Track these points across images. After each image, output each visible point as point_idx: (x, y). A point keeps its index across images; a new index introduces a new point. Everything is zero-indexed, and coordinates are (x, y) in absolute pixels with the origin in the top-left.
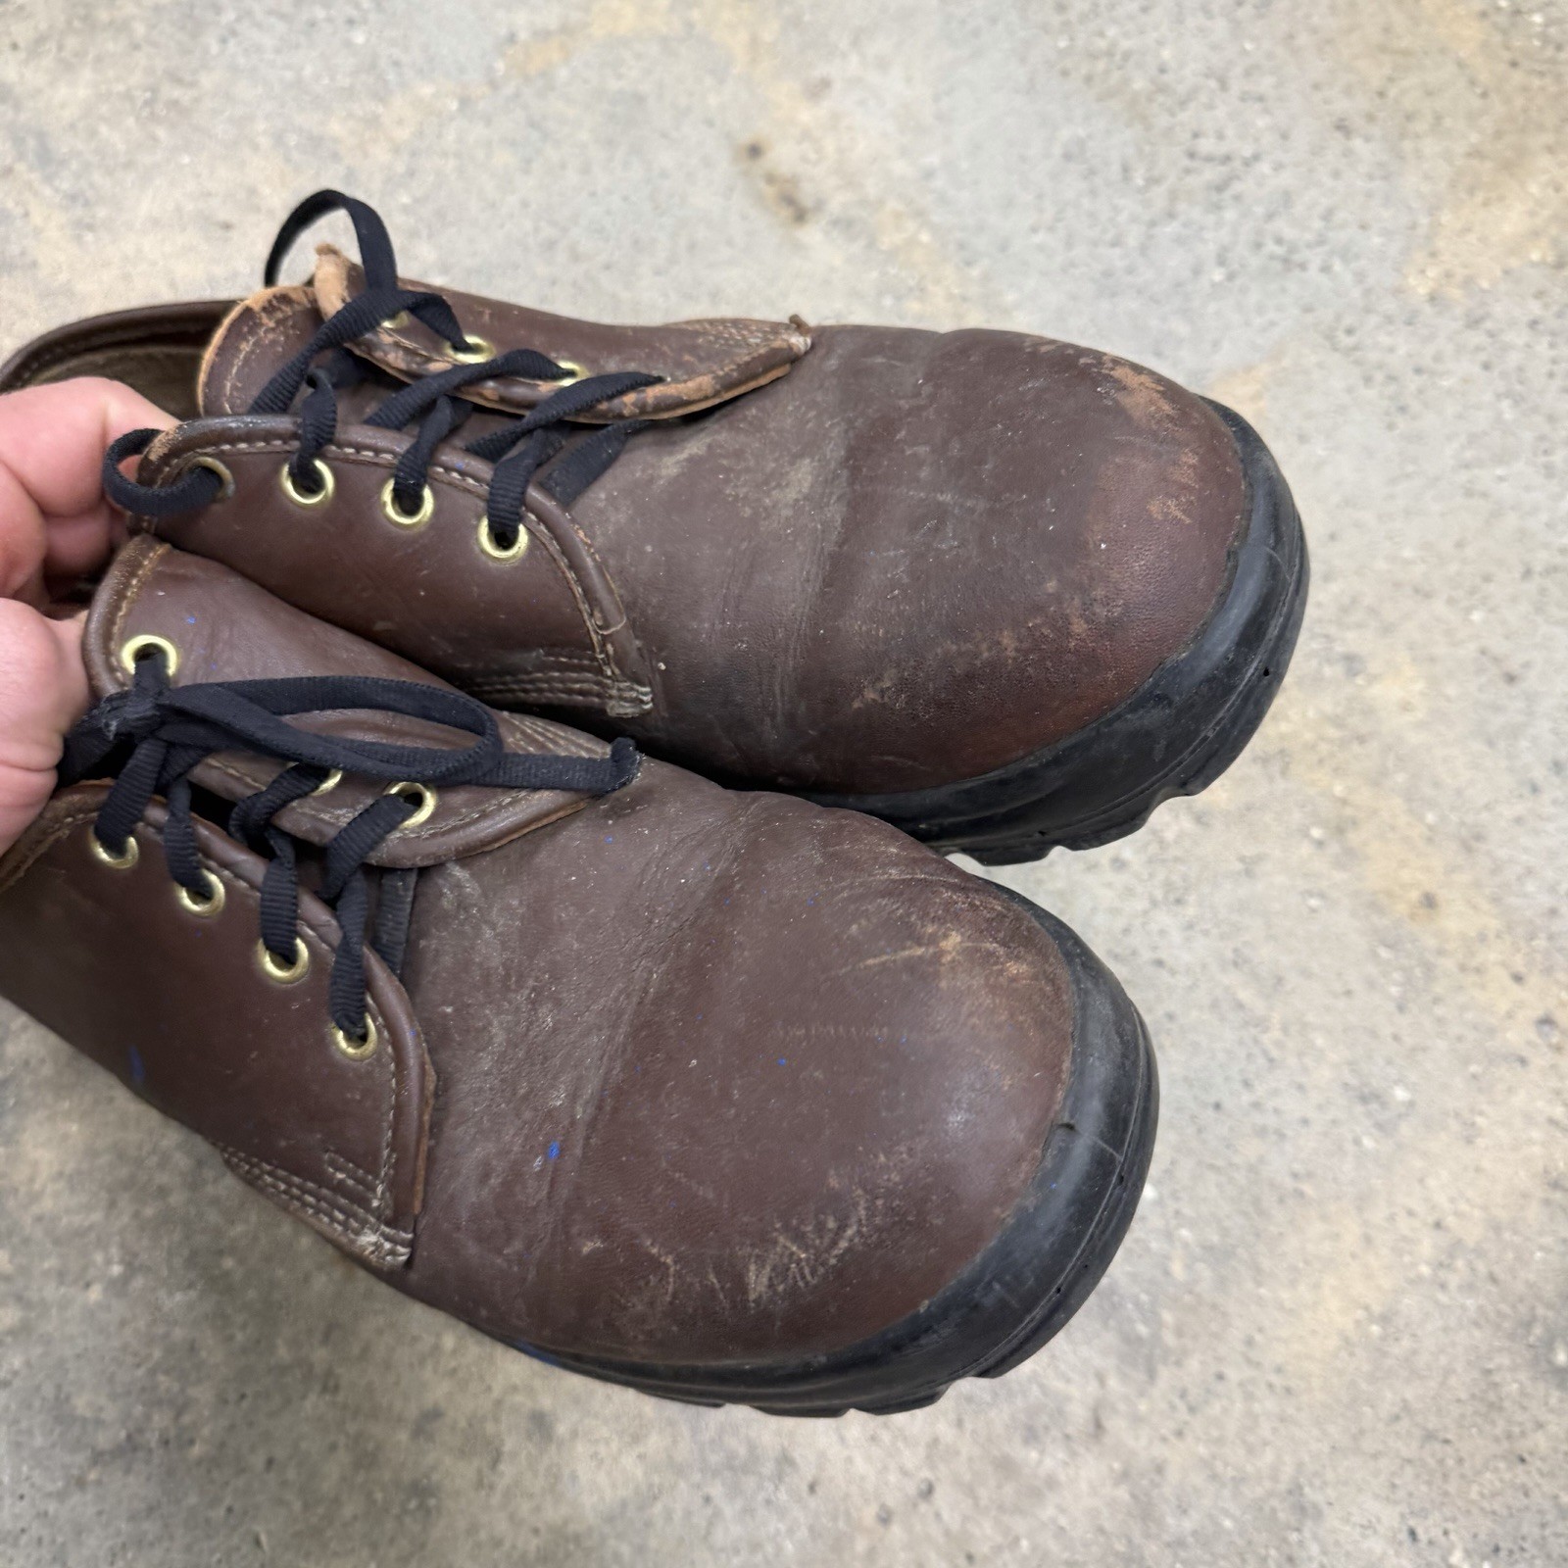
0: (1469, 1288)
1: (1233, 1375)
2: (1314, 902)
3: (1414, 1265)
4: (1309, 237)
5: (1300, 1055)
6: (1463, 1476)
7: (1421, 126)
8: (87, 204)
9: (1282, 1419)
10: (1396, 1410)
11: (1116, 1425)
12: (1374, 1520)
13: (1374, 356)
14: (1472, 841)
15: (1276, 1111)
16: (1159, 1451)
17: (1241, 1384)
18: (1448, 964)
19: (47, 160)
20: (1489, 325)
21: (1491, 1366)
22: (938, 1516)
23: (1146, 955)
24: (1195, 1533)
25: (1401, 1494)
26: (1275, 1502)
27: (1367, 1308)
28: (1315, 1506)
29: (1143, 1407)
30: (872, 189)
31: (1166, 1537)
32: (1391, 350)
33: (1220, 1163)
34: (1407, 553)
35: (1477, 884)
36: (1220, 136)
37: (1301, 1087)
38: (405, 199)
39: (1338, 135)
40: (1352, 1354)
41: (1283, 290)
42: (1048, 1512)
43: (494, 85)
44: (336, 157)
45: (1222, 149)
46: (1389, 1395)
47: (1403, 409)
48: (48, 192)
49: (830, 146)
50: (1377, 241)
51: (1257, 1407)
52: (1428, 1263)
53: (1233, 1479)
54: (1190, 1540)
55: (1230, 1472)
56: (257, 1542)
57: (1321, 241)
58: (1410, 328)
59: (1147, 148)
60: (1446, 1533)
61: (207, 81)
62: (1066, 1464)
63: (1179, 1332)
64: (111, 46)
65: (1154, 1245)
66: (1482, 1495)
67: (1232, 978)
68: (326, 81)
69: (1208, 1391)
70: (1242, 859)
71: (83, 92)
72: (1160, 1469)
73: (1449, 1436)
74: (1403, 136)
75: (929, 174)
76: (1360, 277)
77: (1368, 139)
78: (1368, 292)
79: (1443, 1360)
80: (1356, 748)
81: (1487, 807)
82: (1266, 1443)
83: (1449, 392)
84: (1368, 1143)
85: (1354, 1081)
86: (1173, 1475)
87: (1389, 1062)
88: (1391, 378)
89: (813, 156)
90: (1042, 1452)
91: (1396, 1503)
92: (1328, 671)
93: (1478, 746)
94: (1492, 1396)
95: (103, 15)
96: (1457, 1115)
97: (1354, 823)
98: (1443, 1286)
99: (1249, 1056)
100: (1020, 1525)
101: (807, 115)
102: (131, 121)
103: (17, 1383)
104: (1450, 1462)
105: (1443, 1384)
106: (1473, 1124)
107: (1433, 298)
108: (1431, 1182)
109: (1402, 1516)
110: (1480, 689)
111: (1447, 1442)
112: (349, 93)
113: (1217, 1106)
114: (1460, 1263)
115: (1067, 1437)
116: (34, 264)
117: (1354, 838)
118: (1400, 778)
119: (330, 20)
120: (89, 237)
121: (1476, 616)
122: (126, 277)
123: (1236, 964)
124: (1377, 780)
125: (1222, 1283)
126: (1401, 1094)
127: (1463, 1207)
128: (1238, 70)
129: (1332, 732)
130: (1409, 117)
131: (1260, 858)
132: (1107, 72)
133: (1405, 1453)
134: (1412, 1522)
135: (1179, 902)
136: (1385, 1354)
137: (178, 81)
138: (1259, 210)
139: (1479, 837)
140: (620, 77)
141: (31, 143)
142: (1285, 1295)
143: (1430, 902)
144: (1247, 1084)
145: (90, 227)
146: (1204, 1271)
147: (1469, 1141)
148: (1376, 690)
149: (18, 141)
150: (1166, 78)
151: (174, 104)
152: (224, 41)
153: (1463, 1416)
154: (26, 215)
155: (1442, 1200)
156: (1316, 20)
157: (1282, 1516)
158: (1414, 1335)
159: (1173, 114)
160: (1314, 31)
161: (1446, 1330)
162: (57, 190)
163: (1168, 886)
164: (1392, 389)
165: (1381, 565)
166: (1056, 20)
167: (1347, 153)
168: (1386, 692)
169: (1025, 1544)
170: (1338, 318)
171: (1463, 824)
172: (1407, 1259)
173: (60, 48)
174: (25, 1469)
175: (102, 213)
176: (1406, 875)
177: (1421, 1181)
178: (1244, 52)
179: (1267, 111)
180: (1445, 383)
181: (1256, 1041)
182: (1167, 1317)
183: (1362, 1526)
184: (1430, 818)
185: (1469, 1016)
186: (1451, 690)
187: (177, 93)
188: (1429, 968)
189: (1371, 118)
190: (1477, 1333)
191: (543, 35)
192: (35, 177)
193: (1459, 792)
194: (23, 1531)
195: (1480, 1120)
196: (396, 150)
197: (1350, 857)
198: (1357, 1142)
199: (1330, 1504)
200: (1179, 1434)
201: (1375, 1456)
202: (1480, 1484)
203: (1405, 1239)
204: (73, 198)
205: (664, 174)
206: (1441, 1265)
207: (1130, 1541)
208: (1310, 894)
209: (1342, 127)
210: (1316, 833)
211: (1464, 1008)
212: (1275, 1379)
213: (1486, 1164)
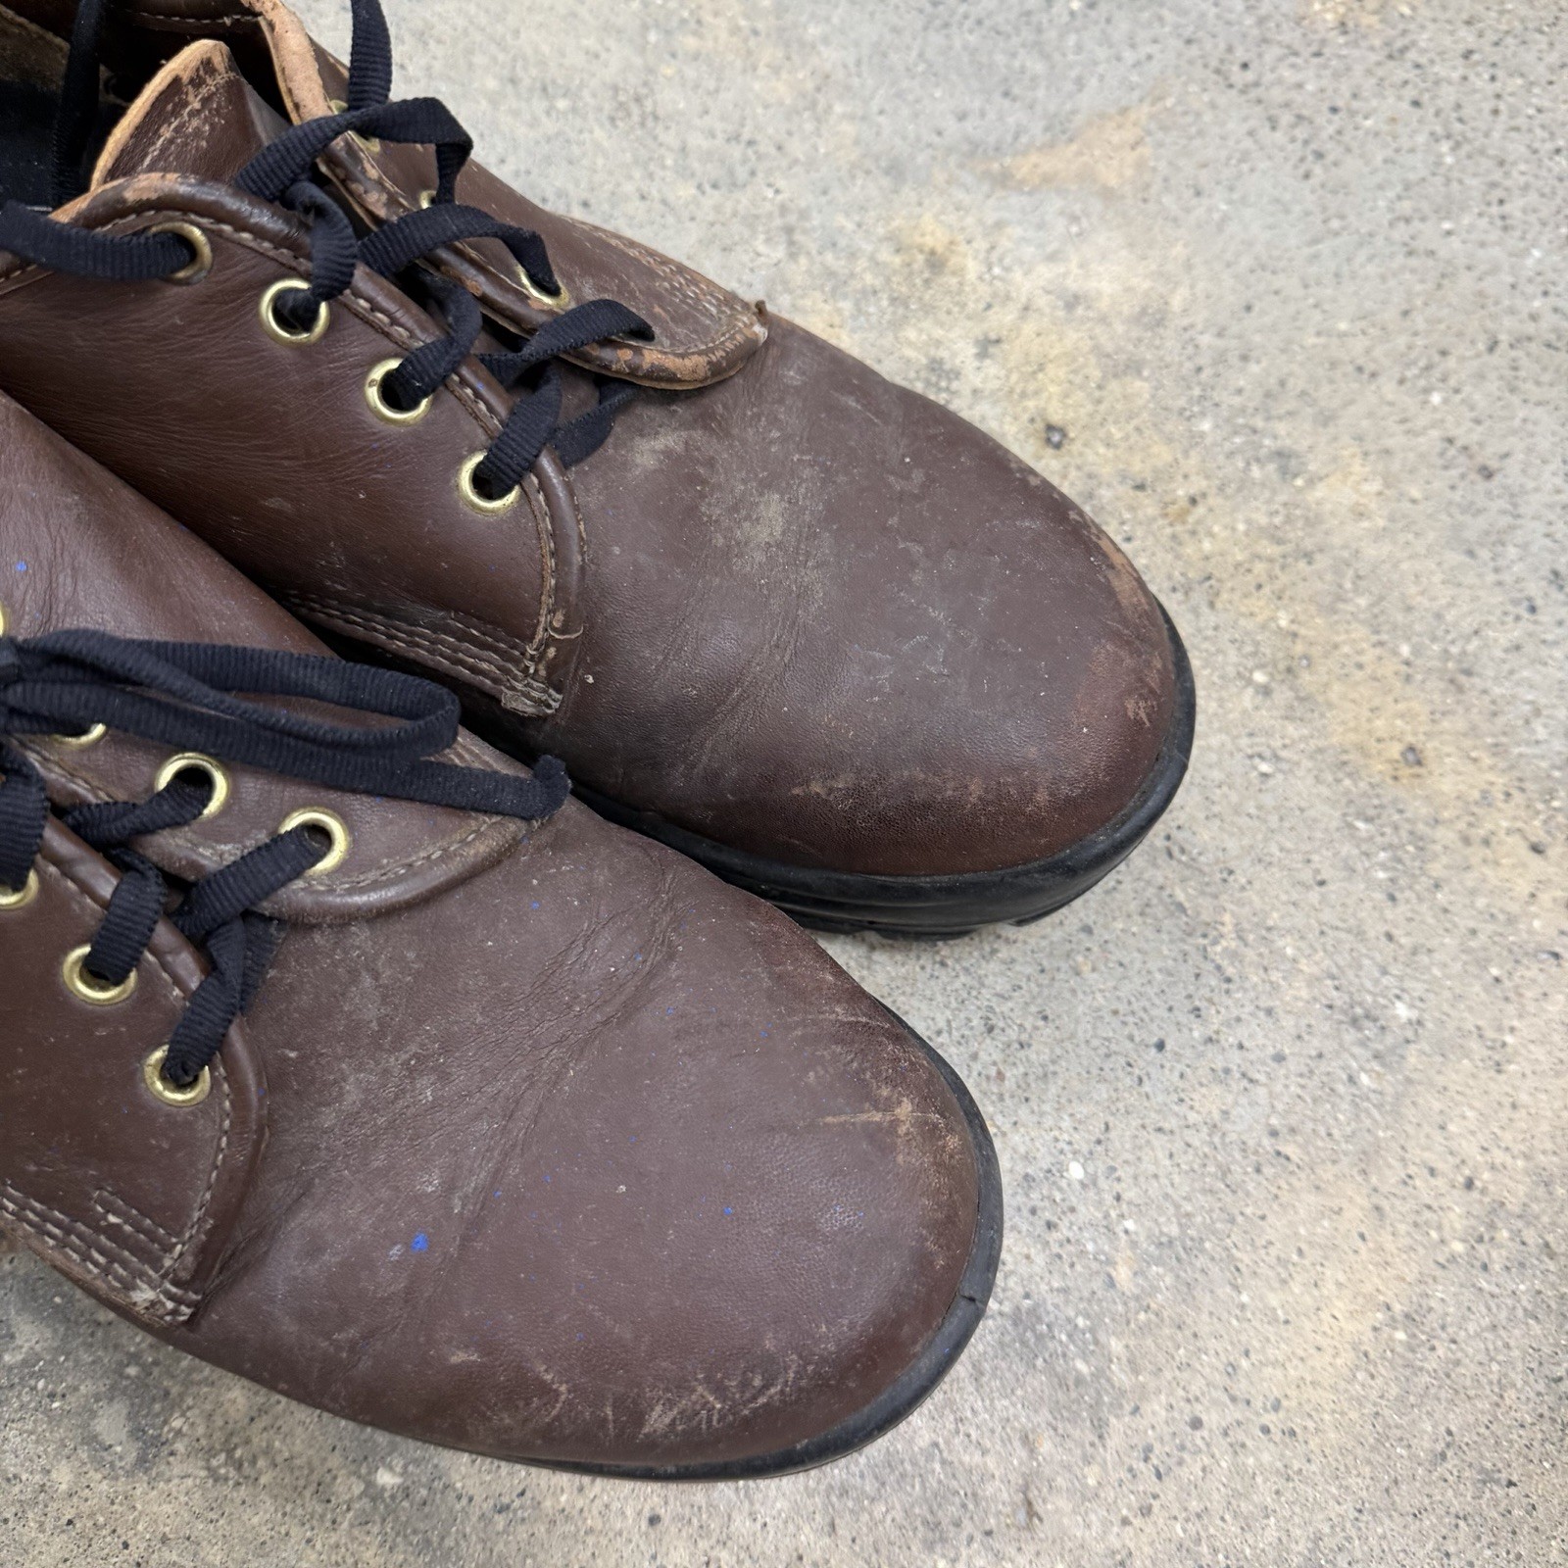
1: (1212, 1419)
2: (1265, 767)
6: (1538, 1531)
10: (1440, 1447)
11: (1055, 1506)
13: (1277, 95)
14: (1459, 676)
18: (1446, 835)
27: (1388, 1309)
32: (1300, 86)
33: (1171, 1123)
34: (1343, 326)
35: (1473, 731)
47: (1319, 155)
69: (1182, 1447)
78: (1261, 21)
90: (953, 1562)
92: (1256, 472)
93: (1454, 558)
124: (1332, 604)
126: (1402, 1011)
127: (1499, 1156)
129: (1270, 549)
136: (1418, 1371)
143: (1414, 756)
148: (1319, 492)
155: (1470, 1148)
164: (1301, 133)
168: (1332, 495)
182: (1116, 1345)
184: (1405, 650)
185: (1481, 902)
190: (1536, 1329)
197: (1304, 706)
200: (1146, 1511)
210: (1259, 677)
211: (1473, 892)
212: (1269, 1419)
213: (1524, 1098)
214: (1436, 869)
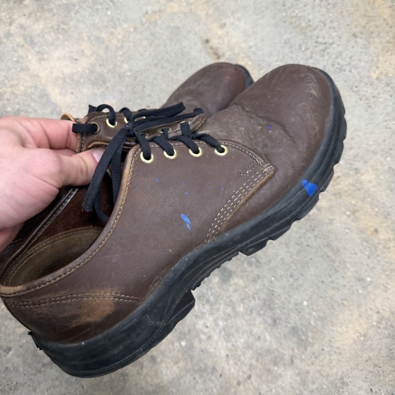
0: (386, 328)
1: (326, 349)
2: (347, 231)
3: (372, 322)
4: (346, 63)
5: (343, 269)
6: (384, 376)
7: (374, 35)
8: (42, 54)
9: (339, 361)
10: (367, 359)
11: (297, 361)
12: (362, 386)
13: (362, 93)
15: (337, 283)
16: (308, 368)
17: (328, 352)
18: (381, 247)
19: (32, 43)
20: (391, 85)
21: (391, 348)
22: (252, 383)
23: (305, 244)
24: (316, 389)
25: (368, 380)
26: (336, 381)
27: (360, 333)
28: (347, 383)
29: (304, 357)
30: (236, 50)
31: (309, 390)
32: (367, 92)
33: (323, 296)
34: (371, 143)
35: (388, 227)
36: (324, 38)
37: (343, 277)
38: (121, 53)
39: (354, 37)
40: (356, 345)
41: (340, 77)
42: (280, 383)
43: (143, 25)
44: (103, 42)
45: (324, 41)
46: (365, 355)
47: (370, 107)
48: (32, 51)
49: (226, 40)
50: (363, 64)
51: (332, 357)
52: (376, 322)
53: (326, 375)
54: (315, 390)
55: (325, 374)
56: (83, 387)
57: (349, 64)
58: (372, 86)
59: (305, 41)
60: (380, 390)
61: (71, 23)
62: (284, 371)
63: (313, 338)
64: (48, 15)
65: (307, 316)
66: (389, 380)
67: (326, 250)
68: (101, 24)
69: (320, 353)
70: (329, 220)
71: (41, 26)
72: (308, 372)
73: (381, 366)
74: (370, 38)
75: (251, 47)
76: (359, 73)
77: (361, 38)
78: (361, 77)
79: (379, 346)
80: (358, 192)
81: (391, 207)
82: (334, 367)
83: (382, 102)
84: (360, 291)
85: (357, 276)
86: (311, 374)
87: (366, 271)
88: (367, 99)
89: (222, 43)
90: (278, 368)
91: (367, 382)
92: (351, 172)
93: (388, 192)
94: (391, 356)
95: (46, 7)
96: (383, 285)
97: (357, 211)
98: (379, 328)
99: (331, 269)
100: (273, 386)
101: (220, 32)
102: (53, 34)
103: (24, 347)
104: (381, 372)
105: (379, 352)
106: (387, 287)
107: (377, 79)
108: (376, 301)
109: (369, 385)
110: (389, 177)
111: (380, 367)
112: (107, 27)
113: (323, 282)
114: (384, 322)
115: (284, 364)
116: (29, 69)
117: (357, 214)
118: (369, 200)
119: (102, 8)
120: (43, 62)
121: (388, 159)
122: (52, 72)
123: (327, 246)
124: (363, 200)
125: (323, 326)
126: (369, 279)
127: (384, 308)
128: (328, 21)
129: (352, 188)
130: (372, 33)
131: (334, 219)
132: (295, 22)
133: (370, 369)
134: (371, 387)
135: (313, 230)
136: (365, 345)
137: (64, 23)
138: (334, 56)
139: (388, 215)
140: (174, 23)
141: (29, 39)
142: (339, 329)
143: (376, 231)
144: (330, 276)
145: (43, 60)
146: (319, 323)
147: (386, 291)
148: (363, 177)
149: (25, 38)
150: (311, 23)
151: (63, 29)
152: (76, 14)
153: (384, 361)
154: (27, 57)
155: (379, 306)
156: (348, 8)
157: (338, 385)
158: (372, 340)
159: (312, 32)
160: (348, 11)
161: (380, 339)
162: (35, 51)
163: (311, 226)
164: (367, 101)
165: (364, 146)
166: (283, 8)
167: (356, 42)
168: (365, 178)
169: (274, 391)
170: (353, 83)
171: (384, 211)
172: (370, 321)
173: (36, 15)
174: (26, 368)
175: (46, 56)
176: (370, 224)
177: (374, 301)
178: (330, 17)
179: (336, 31)
180: (381, 100)
181: (332, 265)
182: (310, 334)
183: (359, 388)
184: (376, 209)
185: (386, 260)
186: (382, 178)
187: (64, 27)
188: (376, 247)
189: (362, 33)
190: (388, 340)
191: (154, 12)
192: (29, 47)
193: (384, 203)
194: (26, 383)
195: (389, 286)
196: (118, 41)
197: (356, 219)
198: (358, 291)
199: (350, 382)
200: (313, 364)
201: (362, 370)
202: (389, 378)
203: (369, 315)
204: (39, 52)
205: (185, 47)
206: (379, 322)
207: (300, 391)
208: (346, 228)
209: (355, 35)
210: (348, 213)
211: (385, 258)
212: (337, 350)
213: (390, 297)
214: (378, 253)
